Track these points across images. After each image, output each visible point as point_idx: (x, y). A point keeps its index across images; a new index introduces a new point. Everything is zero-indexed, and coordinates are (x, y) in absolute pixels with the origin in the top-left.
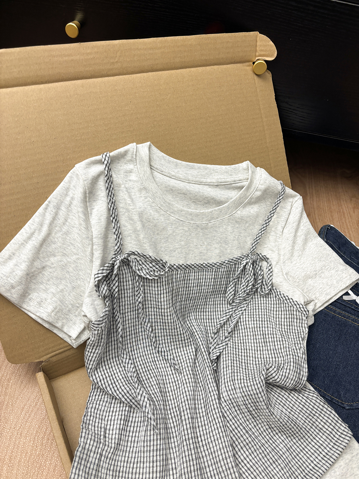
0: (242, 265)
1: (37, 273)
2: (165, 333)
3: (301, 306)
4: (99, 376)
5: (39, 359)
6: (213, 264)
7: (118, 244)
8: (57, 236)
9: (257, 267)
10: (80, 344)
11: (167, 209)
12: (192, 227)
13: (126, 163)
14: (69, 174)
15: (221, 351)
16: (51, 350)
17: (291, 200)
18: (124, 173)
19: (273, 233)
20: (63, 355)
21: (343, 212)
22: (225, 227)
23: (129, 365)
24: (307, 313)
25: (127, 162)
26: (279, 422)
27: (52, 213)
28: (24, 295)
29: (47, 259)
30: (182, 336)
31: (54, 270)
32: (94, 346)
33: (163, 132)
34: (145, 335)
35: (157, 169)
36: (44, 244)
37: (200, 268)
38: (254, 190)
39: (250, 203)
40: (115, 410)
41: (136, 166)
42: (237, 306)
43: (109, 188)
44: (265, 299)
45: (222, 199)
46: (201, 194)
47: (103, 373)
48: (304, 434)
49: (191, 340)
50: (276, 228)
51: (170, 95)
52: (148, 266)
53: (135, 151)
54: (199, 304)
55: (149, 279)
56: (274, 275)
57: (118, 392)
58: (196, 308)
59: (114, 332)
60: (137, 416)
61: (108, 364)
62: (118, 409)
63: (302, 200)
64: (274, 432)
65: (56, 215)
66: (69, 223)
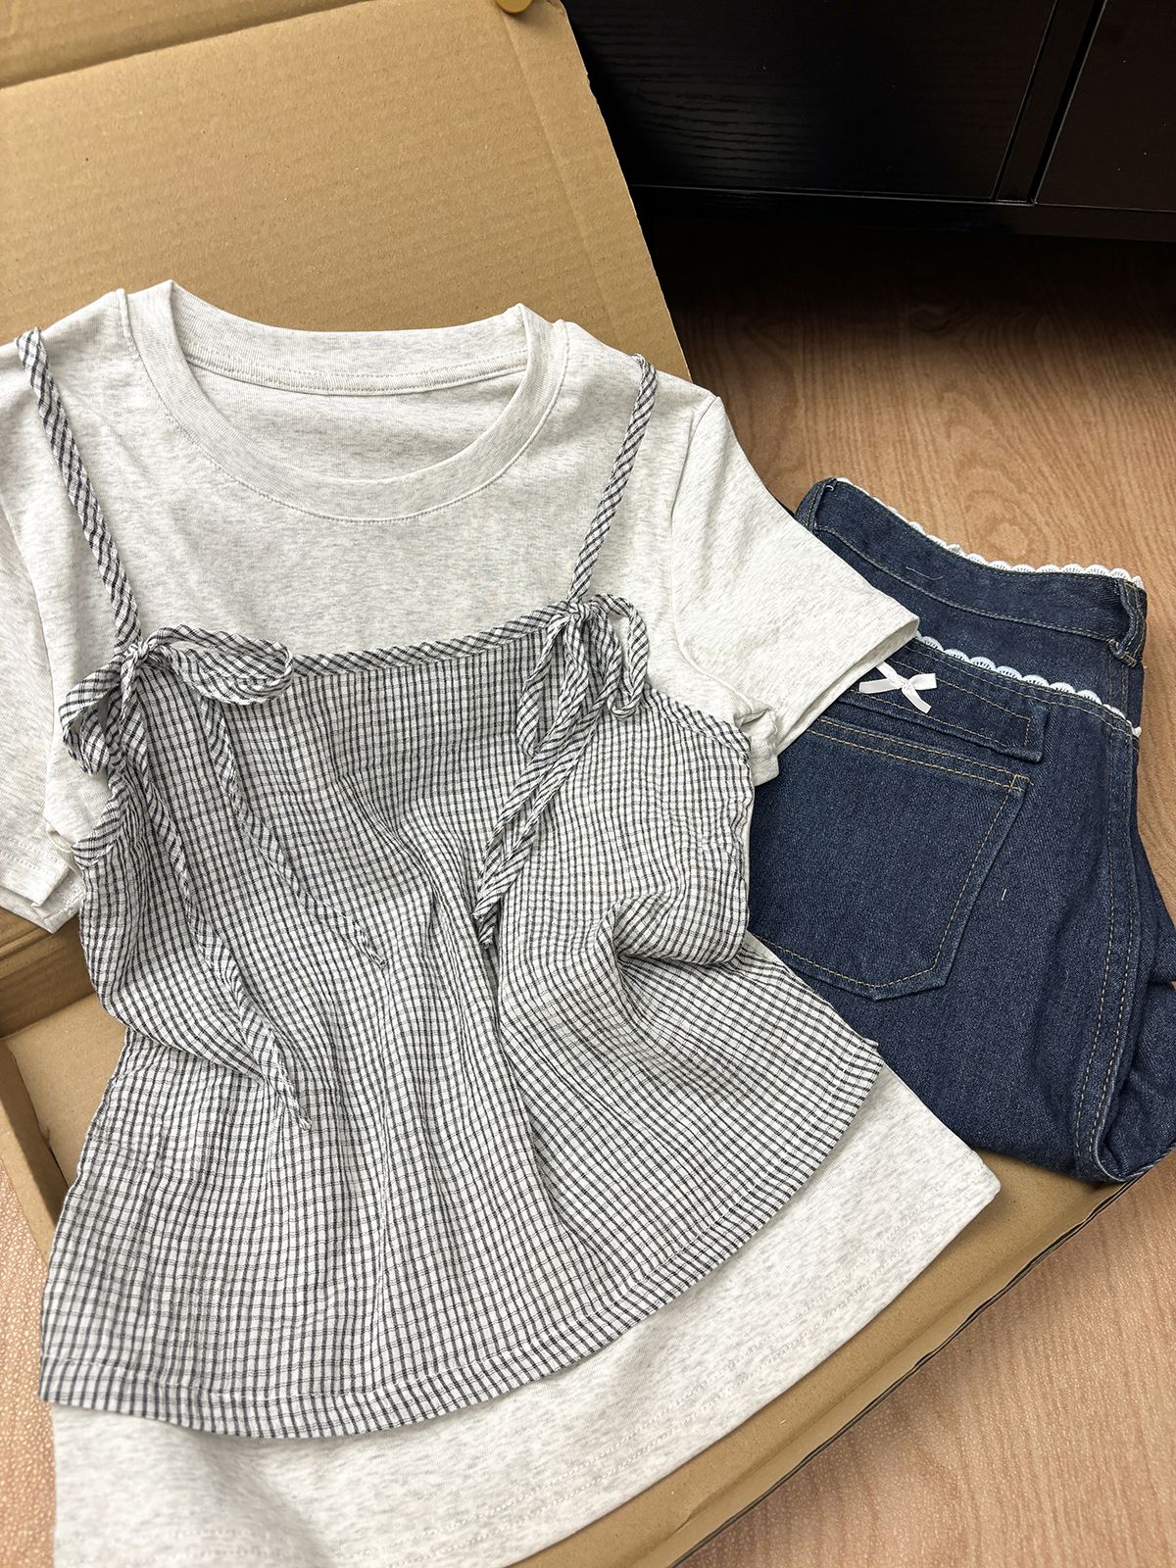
0: (550, 637)
2: (332, 865)
3: (725, 729)
4: (134, 1001)
6: (456, 644)
7: (123, 612)
9: (601, 636)
10: (65, 919)
11: (268, 486)
12: (364, 533)
13: (105, 358)
15: (504, 889)
17: (686, 413)
18: (106, 388)
19: (640, 527)
21: (912, 441)
22: (475, 523)
23: (224, 963)
24: (746, 746)
25: (109, 355)
26: (668, 1057)
30: (384, 864)
33: (212, 245)
34: (270, 876)
35: (211, 363)
37: (413, 661)
38: (551, 394)
39: (550, 438)
40: (192, 1089)
41: (139, 364)
42: (551, 761)
43: (58, 441)
44: (630, 728)
45: (450, 435)
46: (375, 426)
47: (145, 993)
48: (750, 1083)
49: (416, 873)
50: (649, 509)
51: (215, 119)
52: (231, 669)
53: (124, 313)
54: (436, 769)
55: (243, 707)
56: (653, 652)
57: (190, 1038)
58: (427, 784)
59: (165, 876)
60: (260, 1096)
61: (162, 969)
62: (202, 1086)
63: (721, 408)
64: (664, 1090)
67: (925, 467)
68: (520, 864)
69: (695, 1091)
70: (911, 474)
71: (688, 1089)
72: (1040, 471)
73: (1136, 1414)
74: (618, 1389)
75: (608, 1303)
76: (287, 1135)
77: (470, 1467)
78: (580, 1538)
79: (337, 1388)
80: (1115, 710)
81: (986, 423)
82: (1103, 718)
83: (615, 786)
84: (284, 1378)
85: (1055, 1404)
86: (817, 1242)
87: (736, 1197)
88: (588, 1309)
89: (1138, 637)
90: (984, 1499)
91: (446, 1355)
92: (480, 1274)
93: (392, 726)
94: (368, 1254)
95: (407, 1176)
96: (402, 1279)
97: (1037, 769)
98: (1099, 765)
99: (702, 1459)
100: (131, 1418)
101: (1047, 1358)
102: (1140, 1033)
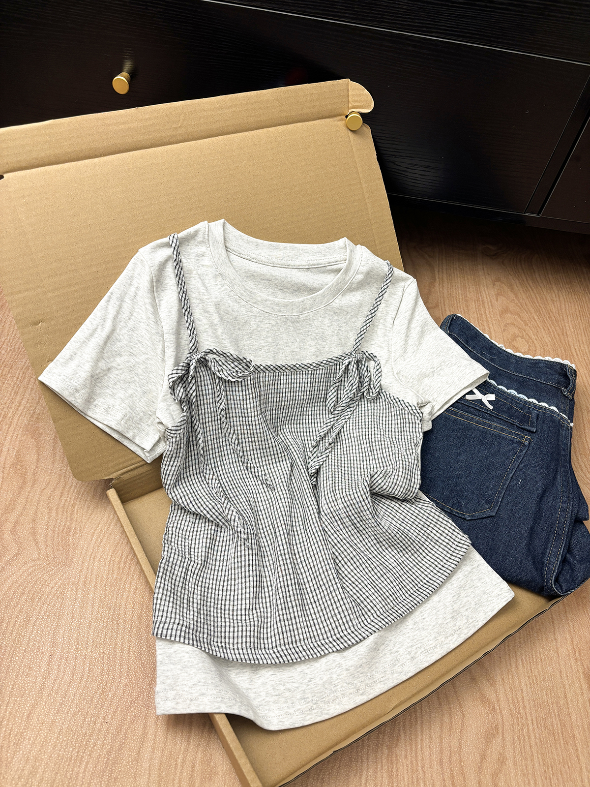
0: (344, 366)
1: (102, 375)
2: (254, 447)
3: (414, 408)
4: (179, 494)
5: (108, 476)
6: (309, 365)
7: (193, 341)
8: (123, 333)
9: (363, 367)
10: (156, 457)
11: (249, 299)
12: (280, 319)
13: (197, 245)
14: (133, 260)
15: (321, 463)
16: (121, 466)
17: (402, 284)
18: (196, 256)
19: (381, 326)
20: (136, 472)
21: (482, 301)
22: (320, 319)
23: (214, 481)
24: (421, 415)
27: (115, 306)
28: (89, 400)
29: (112, 359)
30: (275, 449)
31: (121, 372)
32: (172, 457)
33: (238, 207)
35: (233, 251)
36: (109, 341)
37: (292, 370)
38: (354, 273)
39: (351, 290)
40: (199, 529)
41: (208, 249)
42: (339, 415)
43: (179, 275)
44: (372, 404)
45: (315, 285)
46: (290, 280)
47: (183, 490)
49: (286, 454)
50: (385, 320)
51: (245, 162)
52: (229, 366)
53: (207, 230)
54: (294, 414)
55: (231, 382)
56: (383, 373)
57: (202, 509)
58: (290, 419)
59: (193, 445)
61: (189, 482)
62: (203, 529)
63: (416, 284)
64: (383, 547)
65: (120, 309)
66: (135, 317)
67: (487, 312)
68: (328, 454)
69: (396, 549)
70: (482, 314)
72: (533, 318)
73: (564, 687)
74: (367, 657)
75: (363, 625)
76: (239, 549)
77: (309, 682)
78: (350, 712)
79: (259, 647)
80: (564, 415)
81: (512, 296)
82: (559, 418)
83: (367, 426)
84: (240, 640)
85: (533, 680)
86: (443, 610)
87: (411, 590)
88: (355, 626)
89: (573, 388)
90: (505, 713)
91: (300, 640)
92: (312, 611)
93: (281, 395)
94: (268, 600)
95: (285, 570)
97: (534, 435)
98: (558, 436)
99: (398, 687)
100: (188, 646)
101: (530, 663)
102: (571, 539)
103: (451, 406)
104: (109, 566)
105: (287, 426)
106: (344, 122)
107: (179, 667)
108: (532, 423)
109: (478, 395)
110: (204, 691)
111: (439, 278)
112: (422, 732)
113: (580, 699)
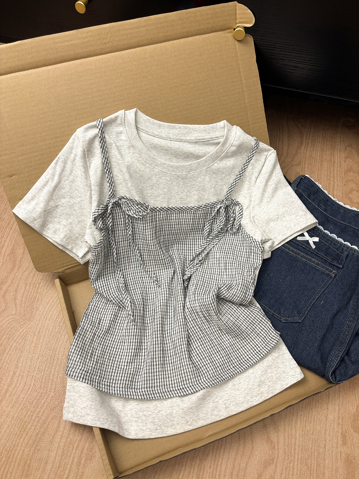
0: (217, 209)
1: (52, 210)
2: (151, 258)
3: (258, 243)
4: (99, 284)
5: (56, 270)
6: (192, 208)
7: (111, 190)
8: (66, 184)
9: (230, 210)
10: (85, 262)
11: (151, 163)
12: (173, 177)
13: (117, 126)
14: (73, 137)
15: (192, 273)
16: (64, 265)
17: (266, 153)
18: (116, 134)
19: (247, 183)
20: (74, 269)
22: (202, 177)
23: (121, 279)
25: (118, 125)
27: (61, 166)
28: (44, 225)
29: (59, 200)
30: (164, 261)
31: (64, 208)
32: (94, 263)
33: (148, 99)
34: (135, 259)
35: (142, 130)
36: (56, 189)
37: (180, 210)
38: (229, 146)
39: (227, 156)
40: (109, 308)
41: (125, 128)
42: (211, 241)
43: (102, 147)
44: (233, 236)
45: (200, 154)
46: (181, 150)
47: (101, 283)
49: (171, 264)
50: (250, 178)
51: (154, 66)
52: (135, 208)
53: (123, 116)
54: (181, 238)
55: (136, 218)
56: (243, 217)
57: (110, 296)
58: (177, 241)
60: (124, 313)
61: (106, 277)
62: (111, 308)
63: (276, 154)
64: (223, 333)
65: (64, 168)
66: (74, 173)
67: (335, 171)
68: (198, 267)
69: (231, 335)
71: (229, 334)
73: (326, 441)
74: (196, 403)
75: (198, 382)
76: (129, 325)
77: (158, 412)
78: (181, 435)
79: (131, 387)
81: (357, 159)
83: (226, 252)
84: (119, 382)
85: (305, 432)
86: (253, 380)
87: (235, 364)
88: (193, 383)
90: (281, 451)
91: (157, 386)
92: (169, 368)
93: (172, 226)
94: (143, 358)
95: (156, 341)
96: (150, 365)
97: (340, 270)
99: (214, 424)
100: (85, 384)
101: (306, 421)
102: (350, 346)
103: (286, 243)
104: (54, 323)
105: (176, 245)
106: (232, 34)
107: (78, 395)
108: (342, 261)
109: (307, 237)
110: (88, 412)
111: (305, 143)
112: (224, 454)
113: (334, 450)
